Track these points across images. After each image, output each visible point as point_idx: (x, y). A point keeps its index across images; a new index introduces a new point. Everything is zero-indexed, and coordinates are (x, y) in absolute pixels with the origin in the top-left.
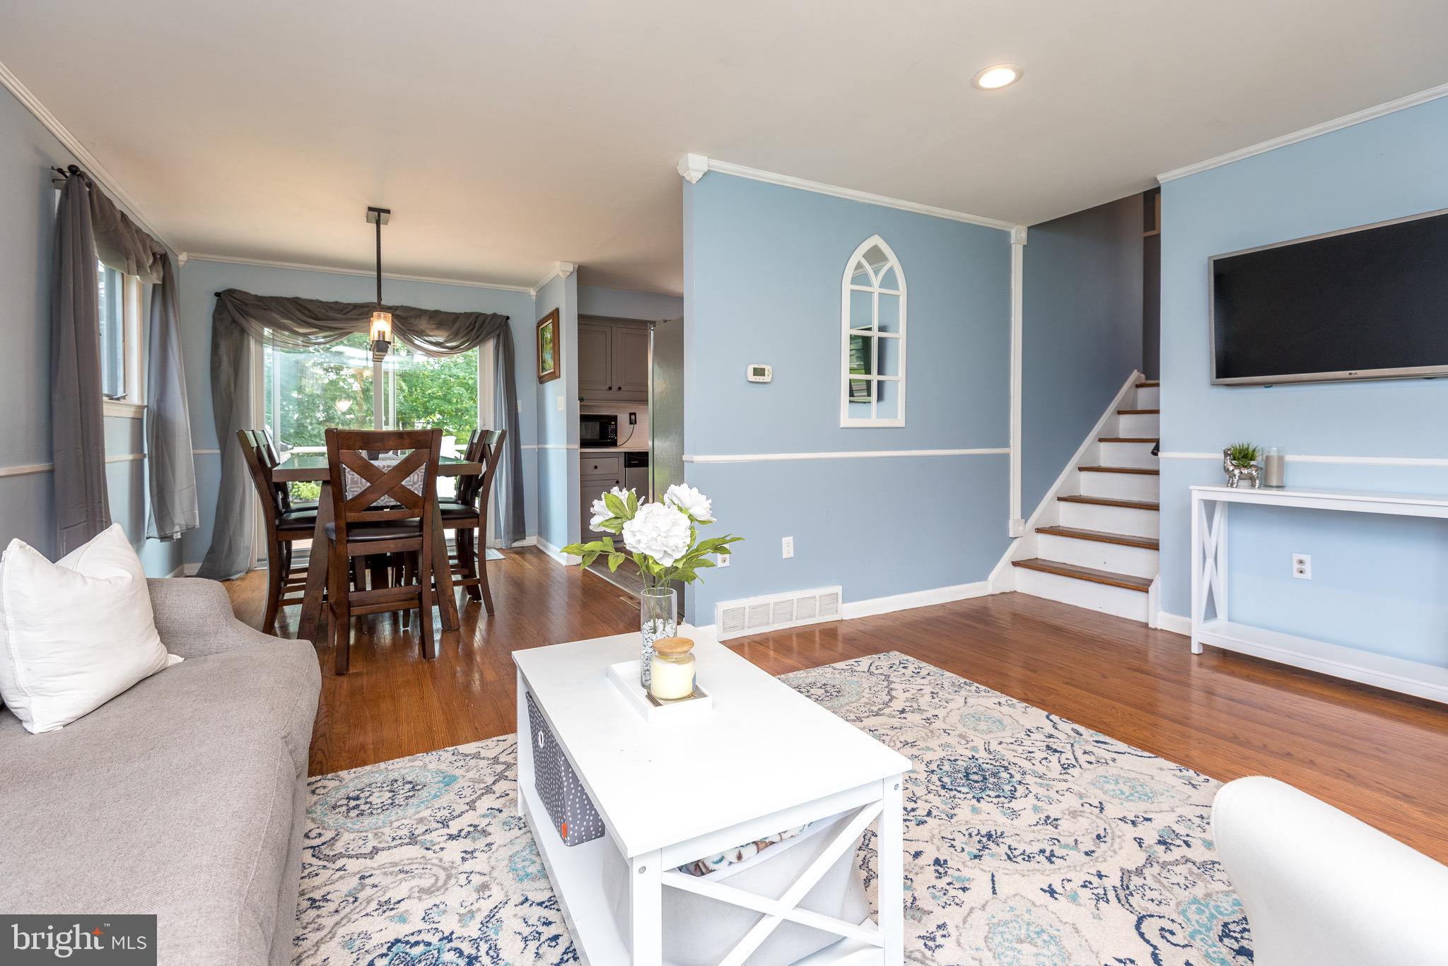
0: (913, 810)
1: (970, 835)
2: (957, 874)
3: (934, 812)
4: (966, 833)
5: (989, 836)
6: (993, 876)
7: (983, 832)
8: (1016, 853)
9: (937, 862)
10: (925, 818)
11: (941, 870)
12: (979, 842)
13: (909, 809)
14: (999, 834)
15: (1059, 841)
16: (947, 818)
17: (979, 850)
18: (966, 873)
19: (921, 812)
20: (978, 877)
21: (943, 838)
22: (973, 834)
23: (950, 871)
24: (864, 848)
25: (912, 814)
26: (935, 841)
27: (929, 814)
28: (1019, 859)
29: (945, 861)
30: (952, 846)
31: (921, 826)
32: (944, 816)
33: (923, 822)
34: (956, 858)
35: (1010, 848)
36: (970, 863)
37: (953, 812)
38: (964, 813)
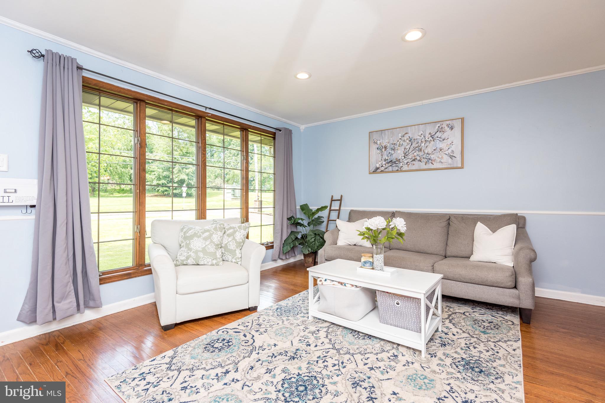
0: (324, 362)
1: (300, 356)
2: (303, 343)
3: (315, 363)
4: (302, 357)
5: (294, 358)
6: (292, 345)
7: (296, 359)
8: (285, 354)
9: (309, 345)
10: (318, 359)
11: (308, 343)
12: (297, 355)
13: (325, 362)
14: (290, 360)
15: (268, 363)
16: (310, 362)
17: (297, 352)
18: (301, 344)
19: (320, 362)
20: (297, 344)
21: (310, 354)
22: (299, 357)
23: (305, 344)
24: (333, 344)
25: (324, 360)
26: (312, 352)
27: (317, 362)
28: (284, 352)
29: (307, 346)
30: (306, 351)
31: (318, 356)
32: (311, 362)
33: (318, 358)
34: (304, 348)
35: (286, 355)
36: (300, 347)
37: (308, 365)
38: (304, 365)
